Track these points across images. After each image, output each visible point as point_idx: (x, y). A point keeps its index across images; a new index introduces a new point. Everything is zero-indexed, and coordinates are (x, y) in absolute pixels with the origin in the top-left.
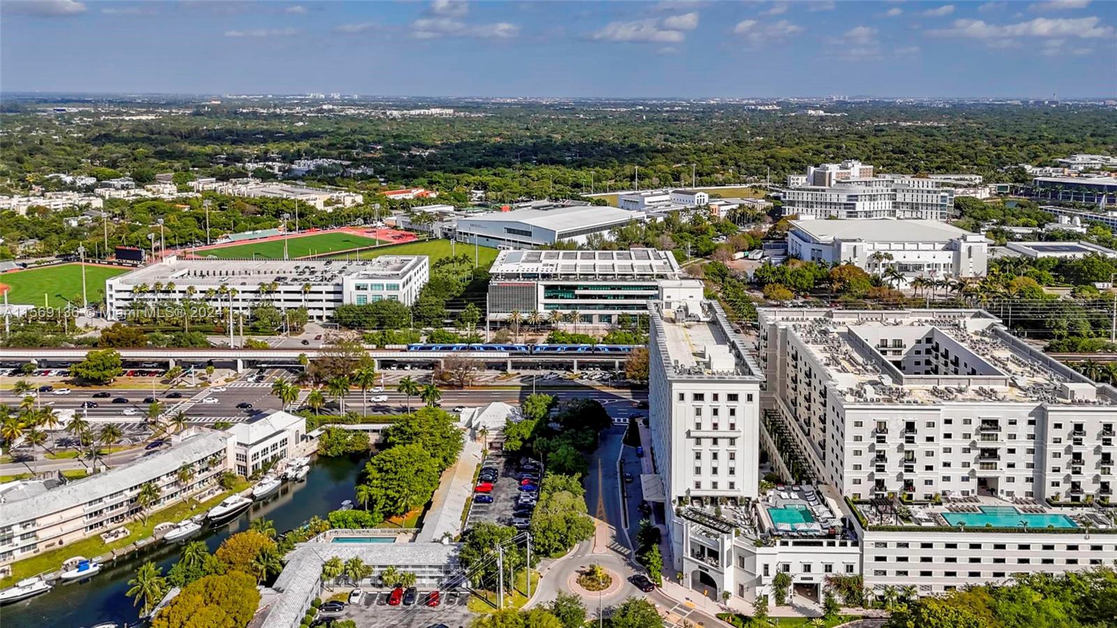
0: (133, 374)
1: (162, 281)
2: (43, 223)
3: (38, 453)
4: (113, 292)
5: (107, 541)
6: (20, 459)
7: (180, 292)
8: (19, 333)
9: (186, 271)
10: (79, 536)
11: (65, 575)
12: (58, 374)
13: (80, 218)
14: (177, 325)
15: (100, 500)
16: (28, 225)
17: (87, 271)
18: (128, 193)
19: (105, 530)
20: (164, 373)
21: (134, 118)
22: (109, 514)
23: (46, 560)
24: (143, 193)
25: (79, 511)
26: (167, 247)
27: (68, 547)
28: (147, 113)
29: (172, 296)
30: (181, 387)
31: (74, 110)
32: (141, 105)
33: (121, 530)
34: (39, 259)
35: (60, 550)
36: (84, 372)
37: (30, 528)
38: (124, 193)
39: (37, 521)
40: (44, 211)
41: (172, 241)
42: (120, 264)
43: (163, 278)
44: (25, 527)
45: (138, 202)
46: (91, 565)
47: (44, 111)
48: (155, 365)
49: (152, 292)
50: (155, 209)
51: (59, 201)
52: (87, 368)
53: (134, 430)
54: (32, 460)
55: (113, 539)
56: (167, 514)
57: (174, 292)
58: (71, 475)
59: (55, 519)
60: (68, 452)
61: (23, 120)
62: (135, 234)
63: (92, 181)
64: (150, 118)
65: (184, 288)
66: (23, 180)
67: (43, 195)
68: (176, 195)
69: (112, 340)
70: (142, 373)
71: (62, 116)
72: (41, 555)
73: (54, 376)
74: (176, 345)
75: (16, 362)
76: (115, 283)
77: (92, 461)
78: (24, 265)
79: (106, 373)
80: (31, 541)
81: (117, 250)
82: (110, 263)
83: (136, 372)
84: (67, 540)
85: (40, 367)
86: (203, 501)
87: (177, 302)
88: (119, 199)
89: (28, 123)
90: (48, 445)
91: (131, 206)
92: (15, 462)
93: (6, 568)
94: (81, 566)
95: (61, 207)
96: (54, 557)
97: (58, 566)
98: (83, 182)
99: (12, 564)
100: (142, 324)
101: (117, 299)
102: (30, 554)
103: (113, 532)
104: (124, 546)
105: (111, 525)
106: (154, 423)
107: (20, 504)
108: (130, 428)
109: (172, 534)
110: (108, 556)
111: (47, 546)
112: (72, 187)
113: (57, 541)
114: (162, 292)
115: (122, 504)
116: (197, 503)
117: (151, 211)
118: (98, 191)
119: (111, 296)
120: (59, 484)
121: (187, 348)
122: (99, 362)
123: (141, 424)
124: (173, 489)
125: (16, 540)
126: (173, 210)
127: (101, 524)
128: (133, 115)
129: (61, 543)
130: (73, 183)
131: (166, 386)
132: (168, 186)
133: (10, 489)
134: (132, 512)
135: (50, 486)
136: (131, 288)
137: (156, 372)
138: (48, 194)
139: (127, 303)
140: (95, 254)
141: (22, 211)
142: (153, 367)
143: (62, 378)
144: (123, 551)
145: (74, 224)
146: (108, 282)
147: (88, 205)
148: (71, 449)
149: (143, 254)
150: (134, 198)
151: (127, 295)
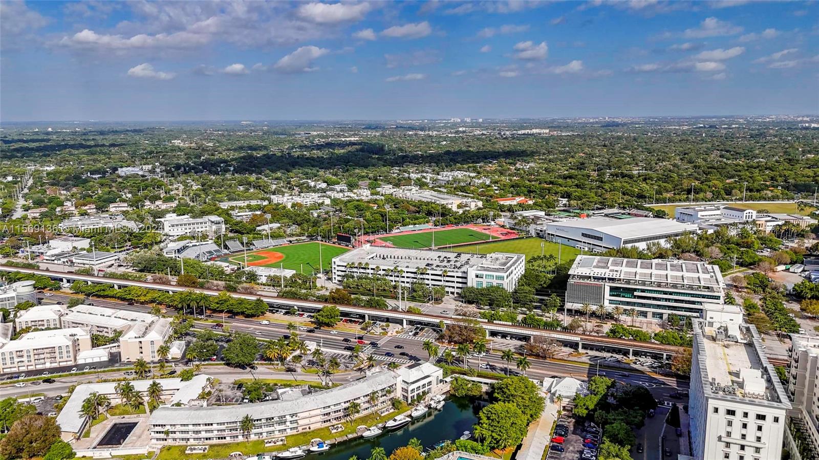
0: (346, 321)
1: (361, 261)
2: (299, 215)
3: (298, 367)
4: (336, 266)
5: (333, 431)
6: (289, 370)
7: (372, 269)
8: (288, 289)
9: (375, 254)
10: (318, 426)
11: (312, 449)
12: (308, 317)
13: (319, 211)
14: (370, 290)
15: (329, 407)
16: (292, 215)
17: (323, 247)
18: (344, 195)
19: (332, 424)
20: (363, 322)
21: (347, 139)
22: (333, 415)
23: (302, 438)
24: (352, 195)
25: (318, 412)
26: (365, 234)
27: (313, 431)
28: (354, 135)
29: (368, 271)
30: (371, 333)
31: (315, 133)
32: (351, 129)
33: (340, 426)
34: (298, 238)
35: (309, 432)
36: (321, 319)
37: (295, 418)
38: (341, 194)
39: (298, 414)
40: (300, 206)
41: (367, 230)
42: (339, 244)
43: (362, 258)
44: (292, 417)
45: (349, 201)
46: (325, 445)
47: (299, 134)
48: (358, 316)
49: (357, 267)
50: (360, 208)
51: (308, 200)
52: (322, 316)
53: (346, 360)
54: (295, 371)
55: (335, 431)
56: (364, 420)
57: (368, 269)
58: (315, 385)
59: (306, 414)
60: (313, 369)
61: (288, 141)
62: (347, 225)
63: (324, 185)
64: (356, 139)
65: (374, 267)
66: (289, 183)
67: (299, 195)
68: (370, 197)
69: (336, 298)
70: (351, 321)
71: (308, 138)
72: (300, 434)
73: (305, 318)
74: (370, 305)
75: (287, 306)
76: (337, 260)
77: (324, 377)
78: (291, 242)
79: (332, 320)
80: (295, 425)
81: (338, 236)
82: (334, 243)
83: (348, 320)
84: (313, 427)
85: (299, 311)
86: (383, 415)
87: (370, 276)
88: (339, 199)
89: (291, 143)
90: (303, 363)
91: (346, 203)
92: (287, 371)
93: (283, 438)
94: (320, 445)
95: (308, 203)
96: (305, 436)
97: (307, 443)
98: (320, 186)
99: (286, 436)
100: (350, 288)
101: (338, 271)
102: (294, 432)
103: (336, 426)
104: (341, 436)
105: (334, 422)
106: (356, 357)
107: (290, 403)
108: (344, 358)
109: (367, 434)
110: (333, 441)
111: (303, 429)
112: (315, 190)
113: (307, 427)
114: (362, 268)
115: (340, 410)
116: (380, 416)
117: (356, 208)
118: (328, 193)
119: (335, 268)
120: (309, 393)
121: (375, 308)
122: (328, 313)
123: (350, 356)
124: (367, 405)
125: (288, 424)
126: (368, 208)
127: (330, 420)
128: (346, 137)
129: (310, 428)
130: (315, 186)
131: (363, 331)
132: (365, 190)
133: (285, 392)
134: (345, 416)
135: (305, 393)
136: (345, 264)
137: (358, 321)
138: (302, 194)
139: (343, 274)
140: (326, 237)
141: (289, 206)
142: (356, 318)
143: (309, 319)
144: (339, 440)
145: (316, 215)
146: (333, 260)
147: (323, 203)
148: (314, 368)
149: (352, 239)
150: (347, 198)
151: (343, 269)
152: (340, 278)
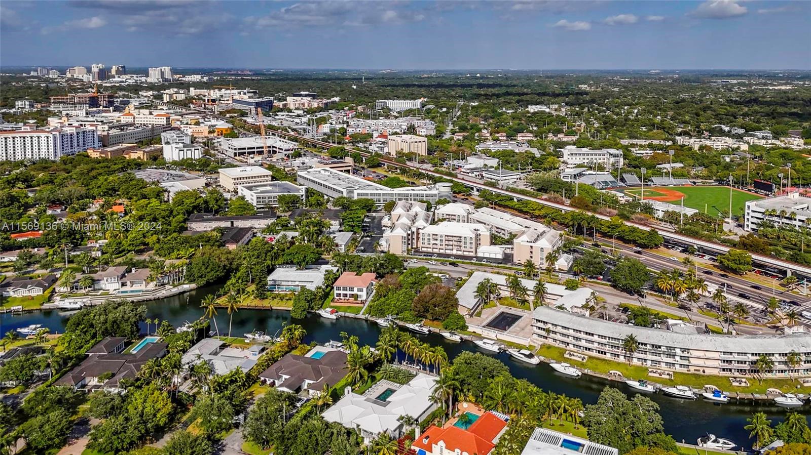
0: (760, 273)
1: (786, 210)
2: (708, 157)
3: (694, 307)
4: (750, 212)
5: (734, 384)
6: (682, 307)
7: (800, 220)
8: (688, 226)
9: (806, 206)
10: (716, 372)
11: (705, 394)
12: (709, 259)
13: (732, 156)
14: (795, 245)
15: (731, 353)
16: (699, 157)
17: (734, 193)
18: (767, 142)
19: (733, 376)
20: (783, 278)
21: (776, 88)
22: (735, 365)
23: (694, 379)
24: (778, 143)
25: (716, 355)
26: (792, 185)
27: (708, 376)
28: (786, 84)
29: (794, 222)
30: (794, 292)
31: (735, 81)
32: (782, 78)
33: (744, 380)
34: (704, 181)
35: (703, 376)
36: (726, 262)
37: (685, 354)
38: (763, 141)
39: (690, 351)
40: (709, 148)
41: (796, 181)
42: (756, 192)
43: (787, 207)
44: (683, 352)
45: (773, 149)
46: (722, 396)
47: (715, 82)
48: (776, 270)
49: (779, 216)
50: (787, 155)
51: (719, 144)
52: (729, 260)
53: (757, 313)
54: (690, 310)
55: (737, 384)
56: (778, 383)
57: (795, 220)
58: (714, 329)
59: (701, 354)
60: (712, 313)
61: (701, 88)
62: (769, 172)
63: (742, 131)
64: (788, 88)
65: (804, 218)
66: (698, 127)
67: (709, 138)
68: (803, 146)
69: (746, 244)
70: (766, 274)
71: (726, 85)
72: (691, 374)
73: (706, 260)
74: (794, 259)
75: (685, 244)
76: (752, 205)
77: (727, 325)
78: (695, 183)
79: (741, 267)
80: (686, 363)
81: (755, 181)
82: (750, 190)
83: (762, 272)
84: (708, 372)
85: (699, 251)
86: (806, 385)
87: (797, 228)
88: (760, 146)
89: (704, 90)
90: (700, 304)
91: (768, 151)
92: (680, 308)
93: (671, 373)
94: (715, 393)
95: (720, 147)
96: (698, 379)
97: (701, 387)
98: (736, 131)
99: (674, 372)
100: (768, 238)
101: (752, 217)
102: (684, 370)
103: (738, 379)
104: (745, 392)
105: (737, 374)
106: (772, 313)
107: (680, 335)
108: (755, 311)
109: (780, 400)
110: (734, 395)
111: (695, 370)
112: (728, 134)
113: (702, 369)
114: (786, 218)
115: (745, 362)
116: (802, 385)
117: (783, 157)
118: (746, 138)
119: (748, 214)
120: (705, 332)
121: (801, 264)
122: (736, 258)
123: (763, 311)
124: (783, 367)
125: (678, 358)
126: (800, 158)
127: (730, 370)
128: (775, 86)
129: (704, 372)
130: (730, 132)
131: (783, 288)
132: (797, 139)
133: (676, 324)
134: (752, 371)
135: (699, 331)
136: (763, 210)
137: (777, 276)
138: (713, 138)
139: (759, 221)
140: (740, 182)
141: (696, 147)
142: (774, 272)
143: (711, 262)
144: (741, 395)
145: (728, 160)
146: (747, 203)
147: (738, 148)
148: (714, 312)
149: (774, 187)
150: (771, 146)
151: (760, 216)
152: (754, 227)
